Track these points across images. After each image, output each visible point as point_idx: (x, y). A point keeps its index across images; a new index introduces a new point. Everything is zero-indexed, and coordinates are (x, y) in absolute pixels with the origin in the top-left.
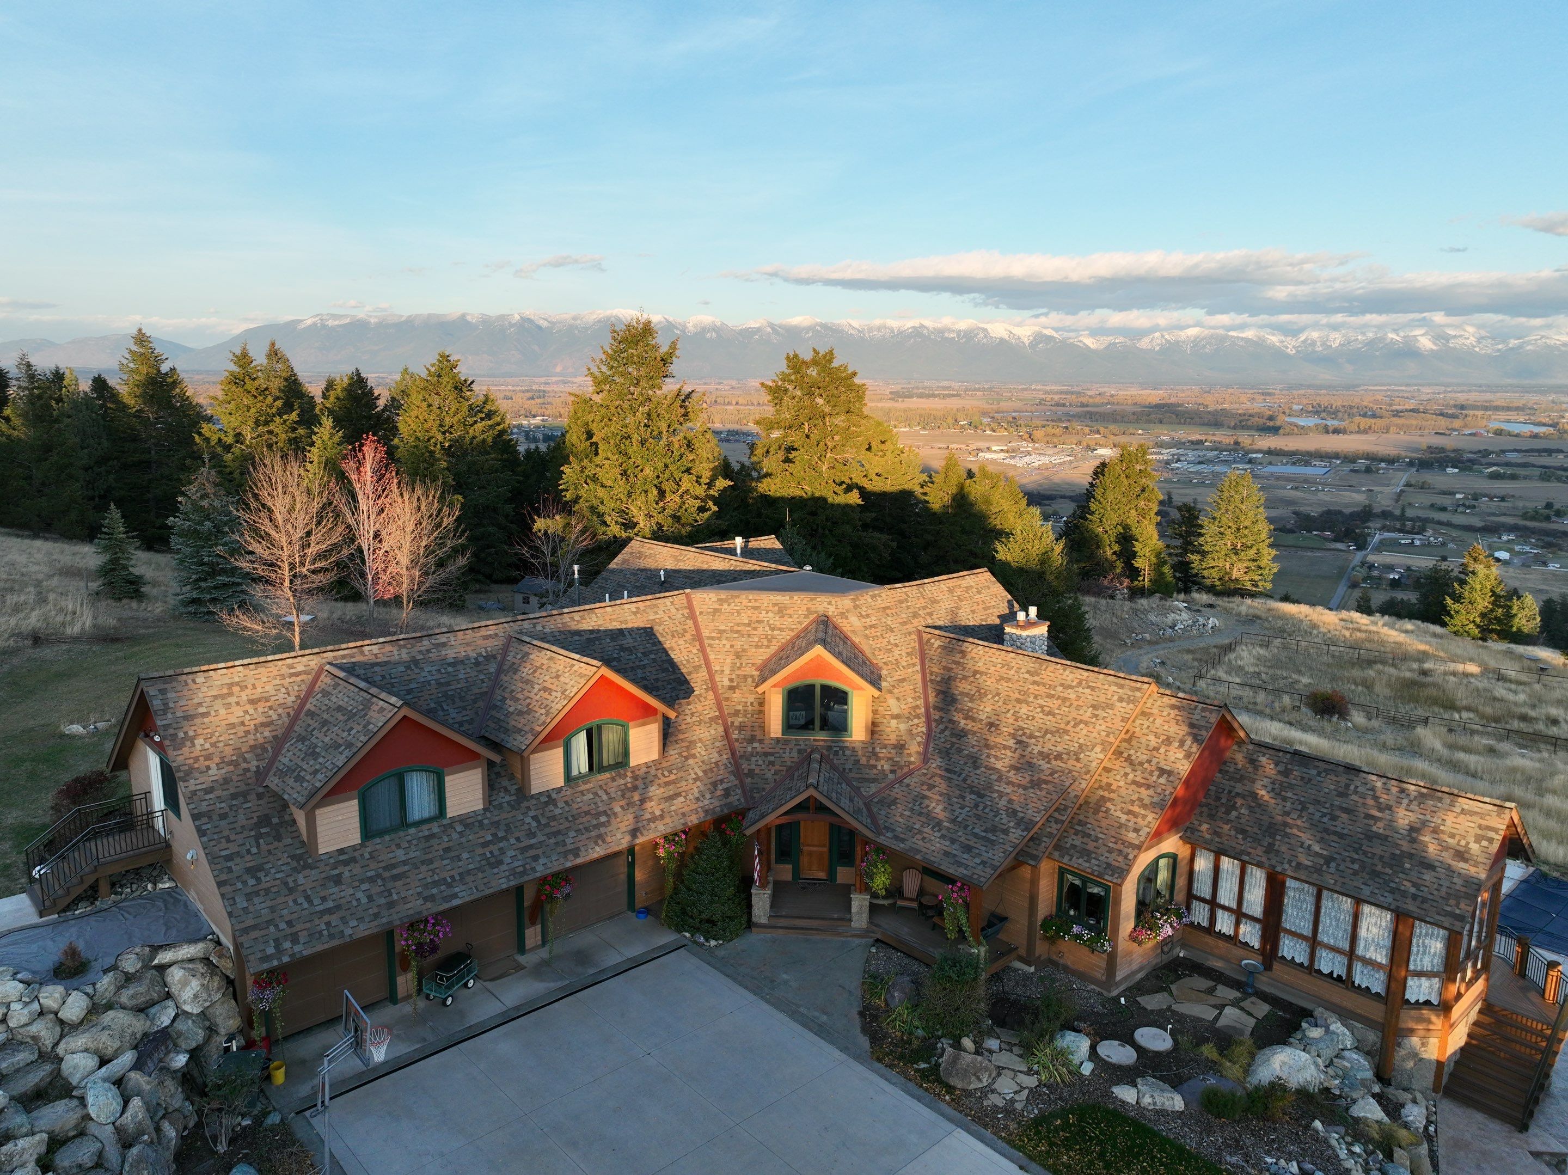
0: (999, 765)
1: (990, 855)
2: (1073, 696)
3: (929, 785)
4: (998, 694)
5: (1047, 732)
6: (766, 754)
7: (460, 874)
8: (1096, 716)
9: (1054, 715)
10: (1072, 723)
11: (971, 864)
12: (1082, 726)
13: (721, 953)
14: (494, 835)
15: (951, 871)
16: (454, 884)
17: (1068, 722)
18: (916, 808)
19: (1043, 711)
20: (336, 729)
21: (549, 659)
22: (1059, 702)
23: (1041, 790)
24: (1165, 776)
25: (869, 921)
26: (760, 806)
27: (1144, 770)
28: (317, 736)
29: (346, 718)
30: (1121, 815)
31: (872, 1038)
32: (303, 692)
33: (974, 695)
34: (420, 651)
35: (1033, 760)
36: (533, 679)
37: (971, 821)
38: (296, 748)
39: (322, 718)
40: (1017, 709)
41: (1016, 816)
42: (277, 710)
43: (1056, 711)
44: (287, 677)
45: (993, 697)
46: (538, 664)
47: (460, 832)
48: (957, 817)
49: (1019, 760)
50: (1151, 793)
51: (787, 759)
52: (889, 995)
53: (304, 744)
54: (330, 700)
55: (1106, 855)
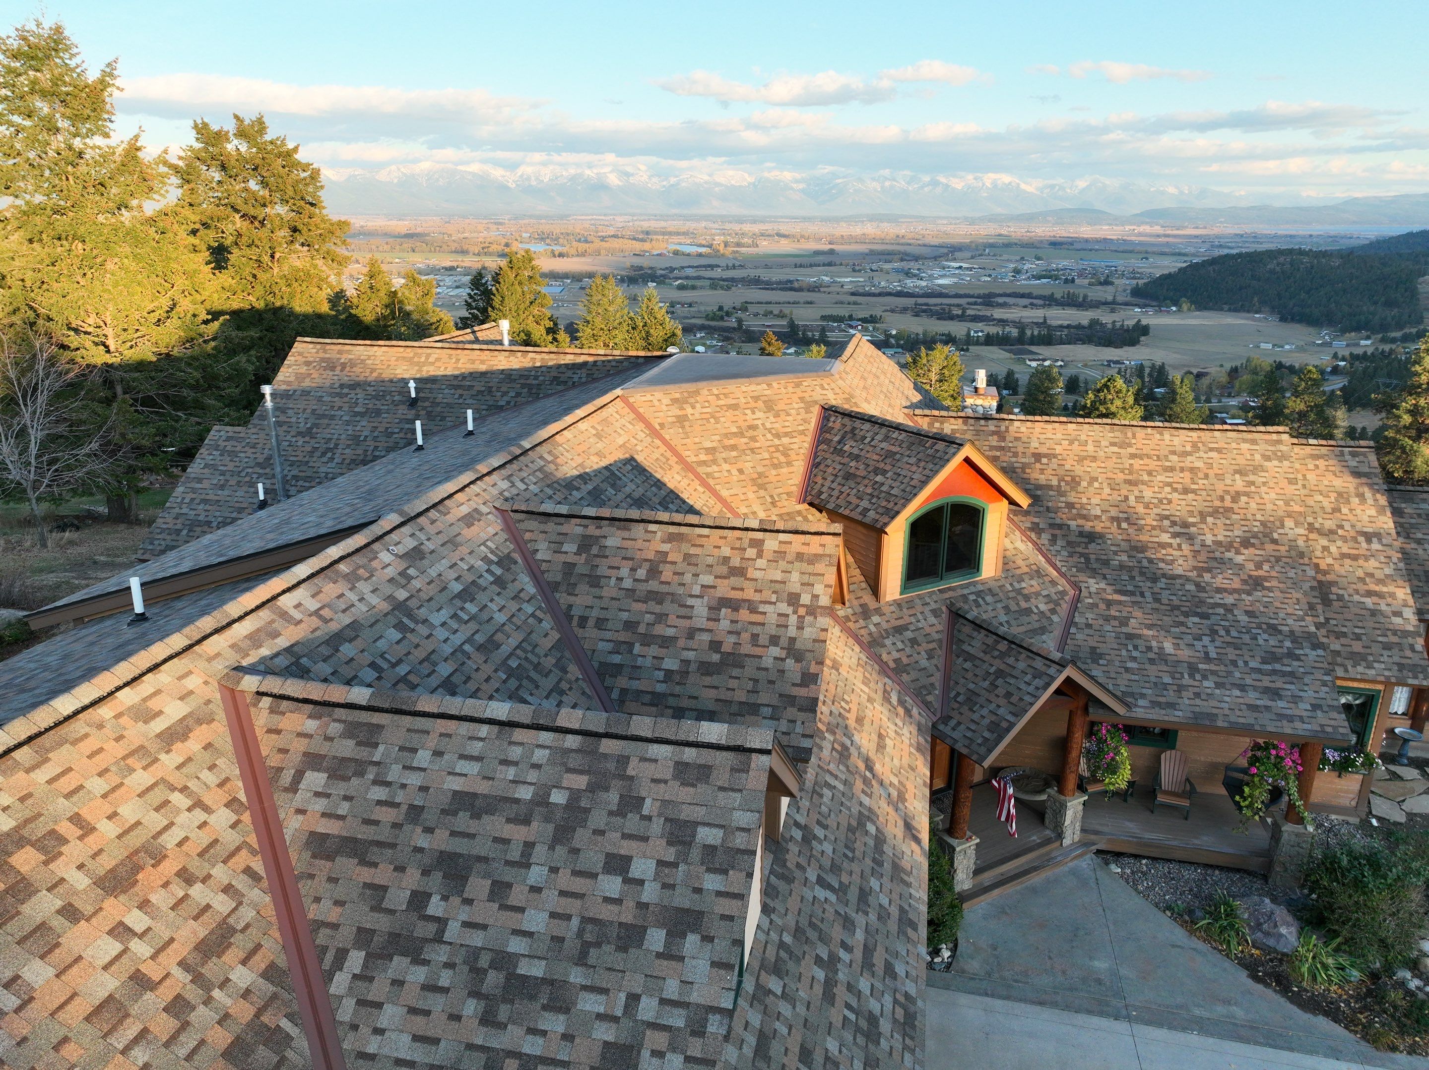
0: (1179, 571)
1: (1312, 694)
2: (1199, 464)
3: (1115, 618)
4: (1096, 479)
6: (899, 630)
8: (1253, 483)
9: (1194, 491)
10: (1228, 498)
11: (1304, 714)
12: (1244, 499)
13: (973, 965)
17: (1222, 499)
18: (1135, 654)
19: (1175, 490)
20: (536, 874)
21: (671, 538)
22: (1187, 475)
23: (1269, 589)
24: (1375, 540)
25: (1083, 830)
26: (954, 714)
27: (1344, 539)
28: (464, 917)
29: (538, 830)
30: (1363, 600)
31: (1326, 1014)
32: (240, 784)
33: (1059, 486)
34: (391, 580)
35: (1218, 554)
36: (664, 589)
37: (1232, 653)
38: (398, 983)
39: (419, 850)
40: (1137, 493)
41: (1280, 632)
42: (209, 876)
43: (1194, 487)
44: (158, 752)
45: (1090, 484)
46: (651, 555)
47: (784, 996)
48: (1207, 653)
49: (1199, 558)
50: (1377, 565)
51: (928, 630)
52: (1259, 934)
53: (426, 962)
54: (388, 784)
55: (1386, 653)
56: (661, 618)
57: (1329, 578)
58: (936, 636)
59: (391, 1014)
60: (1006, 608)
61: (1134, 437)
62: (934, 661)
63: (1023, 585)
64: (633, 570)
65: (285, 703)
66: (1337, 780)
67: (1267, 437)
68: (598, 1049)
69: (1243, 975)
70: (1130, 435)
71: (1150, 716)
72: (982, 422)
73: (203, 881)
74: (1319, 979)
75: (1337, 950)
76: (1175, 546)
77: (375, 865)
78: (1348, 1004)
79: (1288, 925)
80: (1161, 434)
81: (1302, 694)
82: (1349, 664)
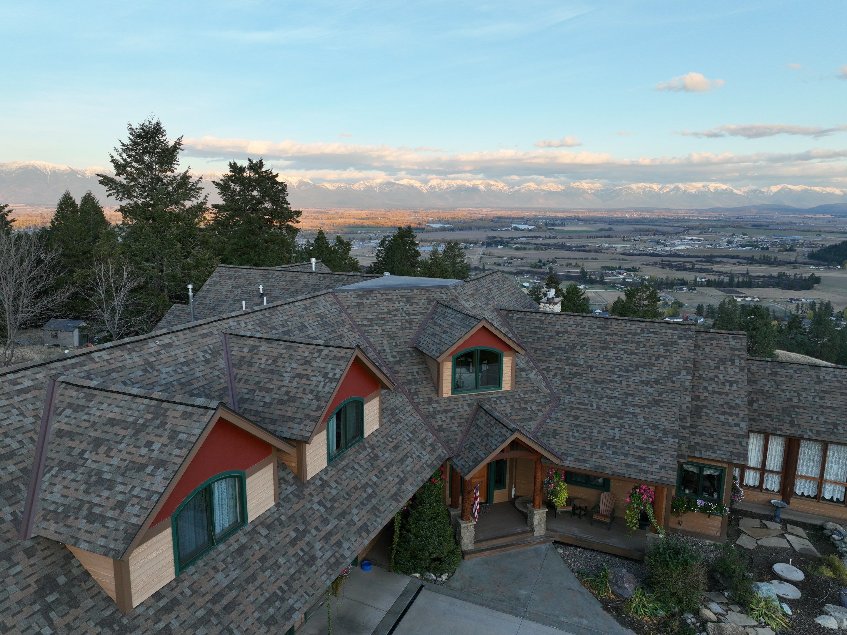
0: (616, 394)
1: (663, 460)
2: (642, 340)
3: (573, 416)
4: (585, 345)
5: (637, 367)
6: (446, 411)
7: (286, 583)
8: (669, 351)
9: (636, 354)
10: (654, 358)
11: (655, 470)
12: (662, 359)
13: (456, 584)
14: (296, 530)
15: (642, 478)
16: (286, 596)
17: (650, 358)
18: (576, 434)
19: (626, 353)
20: (122, 446)
21: (286, 348)
22: (635, 345)
23: (662, 407)
24: (734, 385)
25: (547, 529)
26: (461, 454)
27: (717, 383)
28: (94, 459)
29: (131, 431)
30: (719, 416)
31: (634, 629)
32: (42, 411)
33: (565, 348)
34: (150, 354)
35: (640, 387)
36: (277, 368)
37: (627, 437)
38: (64, 478)
39: (90, 436)
40: (605, 353)
41: (658, 428)
42: (15, 436)
43: (636, 351)
44: (14, 395)
45: (582, 348)
46: (276, 354)
47: (266, 537)
48: (614, 437)
49: (630, 389)
50: (733, 398)
51: (462, 413)
52: (616, 587)
53: (76, 472)
54: (89, 414)
55: (725, 445)
56: (271, 380)
57: (704, 404)
58: (466, 416)
59: (58, 488)
60: (512, 407)
61: (611, 325)
62: (461, 428)
63: (527, 396)
64: (267, 360)
65: (70, 386)
66: (708, 519)
67: (683, 327)
68: (115, 502)
69: (599, 607)
70: (609, 323)
71: (572, 466)
72: (534, 314)
73: (12, 437)
74: (639, 612)
75: (656, 599)
76: (619, 382)
77: (74, 440)
78: (649, 626)
79: (630, 582)
80: (626, 324)
81: (657, 460)
82: (703, 450)
